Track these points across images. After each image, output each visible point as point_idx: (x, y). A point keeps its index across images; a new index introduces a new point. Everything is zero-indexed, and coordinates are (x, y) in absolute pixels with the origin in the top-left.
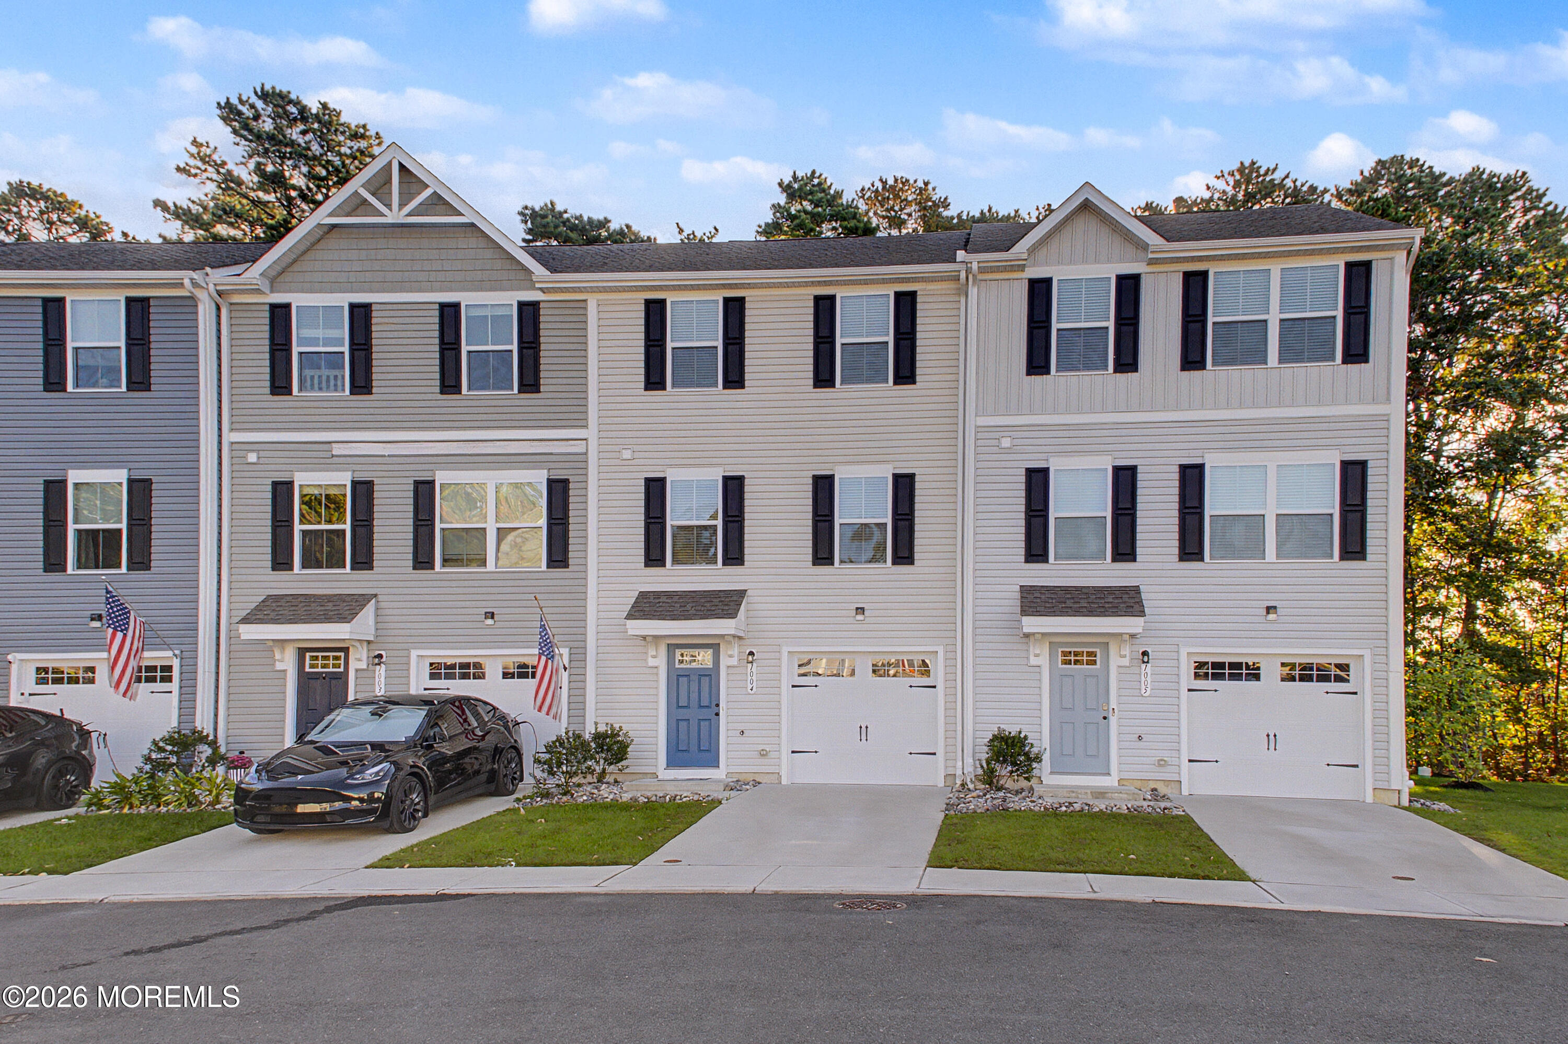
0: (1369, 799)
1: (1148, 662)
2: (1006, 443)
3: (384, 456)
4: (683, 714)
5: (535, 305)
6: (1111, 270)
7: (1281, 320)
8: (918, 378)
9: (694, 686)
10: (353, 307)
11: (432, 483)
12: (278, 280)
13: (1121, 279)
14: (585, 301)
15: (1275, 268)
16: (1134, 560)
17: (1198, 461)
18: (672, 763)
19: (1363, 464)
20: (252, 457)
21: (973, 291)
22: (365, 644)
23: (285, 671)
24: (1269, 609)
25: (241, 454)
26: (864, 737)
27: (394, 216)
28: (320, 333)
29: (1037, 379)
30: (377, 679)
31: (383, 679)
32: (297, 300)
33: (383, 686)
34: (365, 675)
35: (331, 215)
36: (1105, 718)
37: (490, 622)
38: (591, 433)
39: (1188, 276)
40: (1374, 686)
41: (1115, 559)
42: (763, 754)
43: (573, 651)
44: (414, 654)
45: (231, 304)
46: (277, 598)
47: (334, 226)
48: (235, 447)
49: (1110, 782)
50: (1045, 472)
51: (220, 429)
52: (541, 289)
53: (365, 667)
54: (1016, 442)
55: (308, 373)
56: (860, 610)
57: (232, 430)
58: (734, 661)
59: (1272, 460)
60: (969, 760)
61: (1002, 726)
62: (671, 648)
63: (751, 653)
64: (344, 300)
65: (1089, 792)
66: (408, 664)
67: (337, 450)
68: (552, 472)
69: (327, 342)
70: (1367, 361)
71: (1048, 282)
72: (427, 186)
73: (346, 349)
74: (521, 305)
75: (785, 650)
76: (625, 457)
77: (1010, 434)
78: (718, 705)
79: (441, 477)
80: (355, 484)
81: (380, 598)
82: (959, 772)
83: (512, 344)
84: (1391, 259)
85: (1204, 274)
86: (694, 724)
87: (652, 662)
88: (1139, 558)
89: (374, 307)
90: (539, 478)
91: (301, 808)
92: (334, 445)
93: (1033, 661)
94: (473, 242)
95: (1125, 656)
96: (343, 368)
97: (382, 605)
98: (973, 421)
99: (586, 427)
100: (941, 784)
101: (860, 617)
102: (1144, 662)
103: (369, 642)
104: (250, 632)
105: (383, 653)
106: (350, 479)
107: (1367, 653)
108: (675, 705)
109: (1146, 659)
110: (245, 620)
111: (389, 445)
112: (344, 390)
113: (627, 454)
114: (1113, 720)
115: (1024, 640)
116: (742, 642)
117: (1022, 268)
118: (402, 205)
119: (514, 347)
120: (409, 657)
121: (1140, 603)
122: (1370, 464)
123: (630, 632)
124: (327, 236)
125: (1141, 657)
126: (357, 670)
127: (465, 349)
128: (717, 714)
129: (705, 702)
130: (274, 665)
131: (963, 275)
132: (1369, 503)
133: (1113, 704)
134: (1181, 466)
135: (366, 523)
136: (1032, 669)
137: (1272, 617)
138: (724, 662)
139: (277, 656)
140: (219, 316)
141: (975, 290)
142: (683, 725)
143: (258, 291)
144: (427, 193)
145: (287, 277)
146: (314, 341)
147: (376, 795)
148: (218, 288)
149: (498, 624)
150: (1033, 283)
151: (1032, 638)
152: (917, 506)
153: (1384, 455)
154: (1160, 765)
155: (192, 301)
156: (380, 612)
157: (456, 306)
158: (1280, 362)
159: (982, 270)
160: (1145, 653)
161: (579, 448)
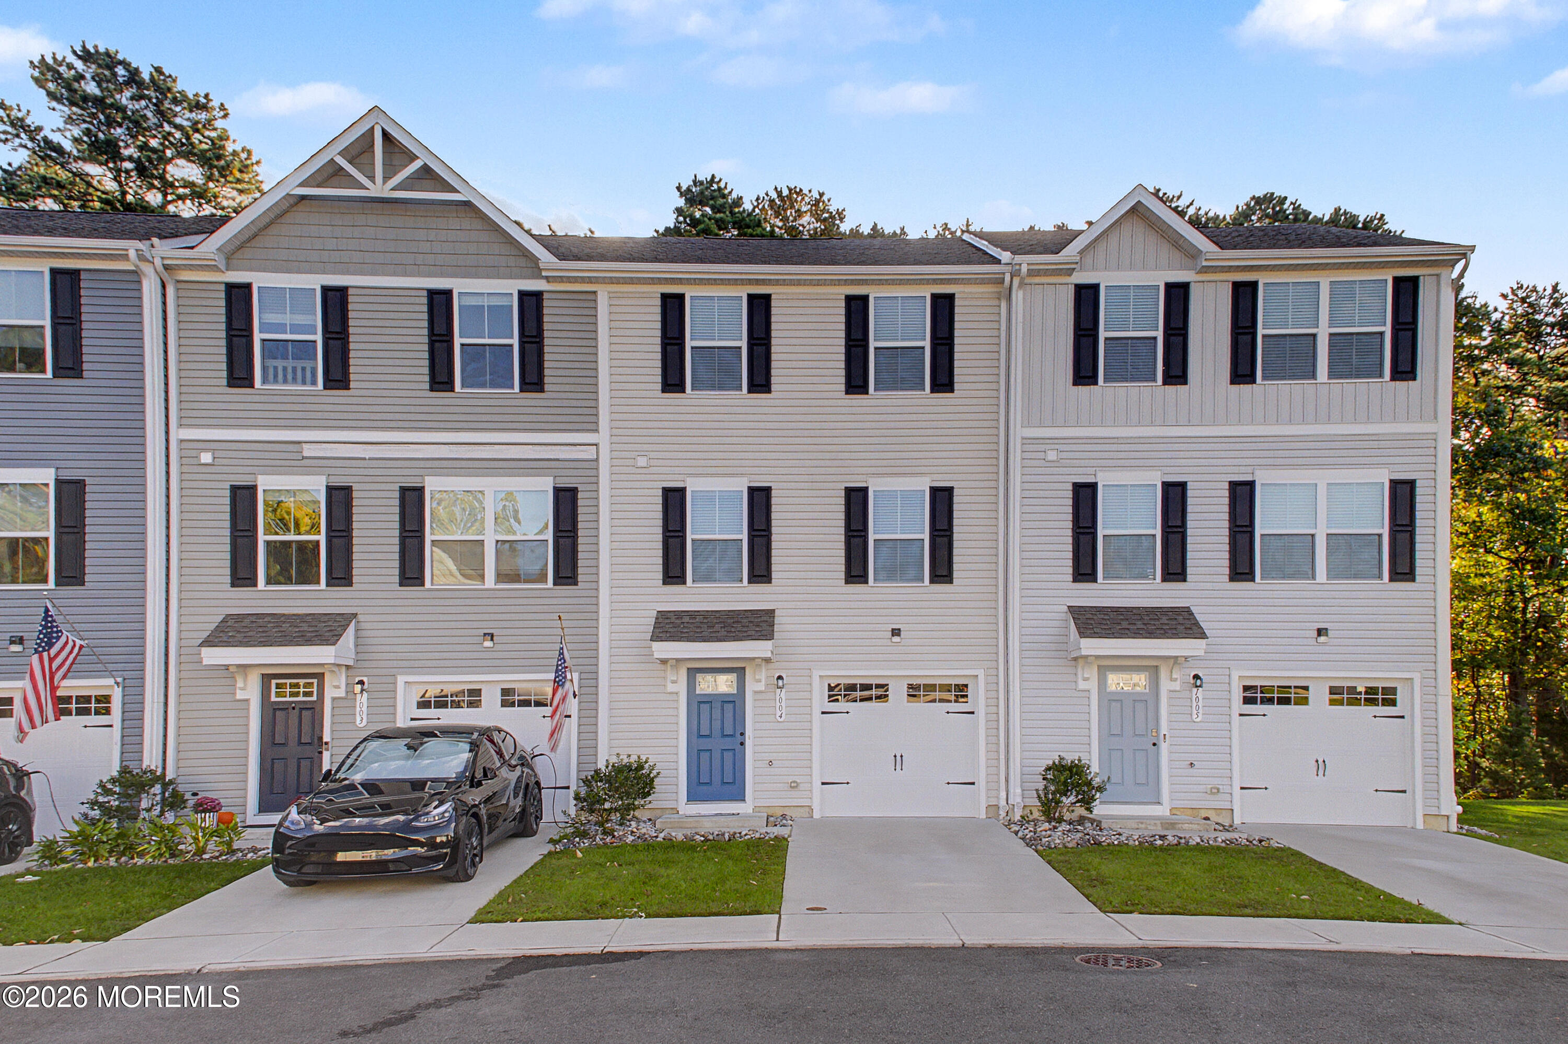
0: (1420, 825)
1: (1200, 686)
2: (1052, 455)
3: (364, 459)
4: (705, 744)
5: (538, 296)
6: (1161, 278)
7: (1331, 335)
8: (956, 386)
9: (717, 714)
10: (326, 290)
11: (420, 490)
12: (236, 256)
13: (1169, 287)
14: (595, 292)
15: (1325, 281)
16: (1185, 580)
17: (1248, 478)
18: (693, 797)
19: (1412, 484)
20: (206, 458)
21: (1018, 296)
22: (344, 669)
23: (247, 700)
24: (1320, 632)
25: (194, 453)
26: (898, 767)
27: (378, 188)
28: (287, 319)
29: (1083, 390)
30: (358, 709)
31: (365, 709)
32: (259, 280)
33: (365, 717)
34: (346, 703)
35: (301, 185)
36: (1154, 744)
37: (488, 644)
38: (603, 437)
39: (1237, 287)
40: (1423, 710)
41: (1165, 579)
42: (794, 786)
43: (583, 676)
44: (401, 680)
45: (178, 281)
46: (240, 618)
47: (303, 198)
48: (185, 445)
49: (1162, 811)
50: (1093, 487)
51: (167, 425)
52: (547, 278)
53: (343, 695)
54: (1064, 455)
55: (271, 363)
56: (896, 632)
57: (181, 426)
58: (761, 687)
59: (1322, 478)
60: (1016, 790)
61: (1062, 754)
62: (693, 673)
63: (780, 678)
64: (315, 282)
65: (1158, 822)
66: (395, 691)
67: (308, 451)
68: (559, 480)
69: (295, 329)
70: (1414, 379)
71: (1095, 288)
72: (414, 158)
73: (319, 338)
74: (522, 294)
75: (816, 675)
76: (639, 464)
77: (1057, 447)
78: (742, 734)
79: (432, 484)
80: (330, 490)
81: (361, 618)
82: (1003, 803)
83: (512, 337)
84: (1438, 275)
85: (1254, 285)
86: (717, 755)
87: (671, 687)
88: (1189, 577)
89: (350, 291)
90: (547, 484)
91: (341, 857)
92: (304, 446)
93: (1082, 685)
94: (466, 224)
95: (1176, 680)
96: (315, 359)
97: (363, 625)
98: (1019, 432)
99: (597, 431)
100: (983, 816)
101: (896, 639)
102: (1197, 686)
103: (348, 667)
104: (214, 656)
105: (365, 679)
106: (325, 484)
107: (1417, 677)
108: (696, 734)
109: (1199, 682)
110: (209, 642)
111: (369, 447)
112: (314, 383)
113: (642, 462)
114: (1164, 747)
115: (1073, 662)
116: (771, 666)
117: (1070, 272)
118: (386, 179)
119: (515, 341)
120: (395, 683)
121: (1197, 624)
122: (1418, 484)
123: (656, 655)
124: (295, 209)
125: (1192, 681)
126: (334, 699)
127: (458, 341)
128: (742, 744)
129: (728, 731)
130: (235, 694)
131: (1007, 278)
132: (1418, 523)
133: (1164, 730)
134: (1230, 482)
135: (345, 534)
136: (1081, 694)
137: (1322, 639)
138: (750, 687)
139: (240, 684)
140: (164, 295)
141: (1021, 293)
142: (705, 756)
143: (214, 268)
144: (417, 164)
145: (247, 253)
146: (281, 328)
147: (438, 840)
148: (167, 262)
149: (498, 647)
150: (1080, 289)
151: (1081, 661)
152: (955, 522)
153: (1432, 475)
154: (1212, 793)
155: (135, 277)
156: (361, 633)
157: (448, 293)
158: (1329, 378)
159: (1031, 273)
160: (1196, 677)
161: (590, 453)
